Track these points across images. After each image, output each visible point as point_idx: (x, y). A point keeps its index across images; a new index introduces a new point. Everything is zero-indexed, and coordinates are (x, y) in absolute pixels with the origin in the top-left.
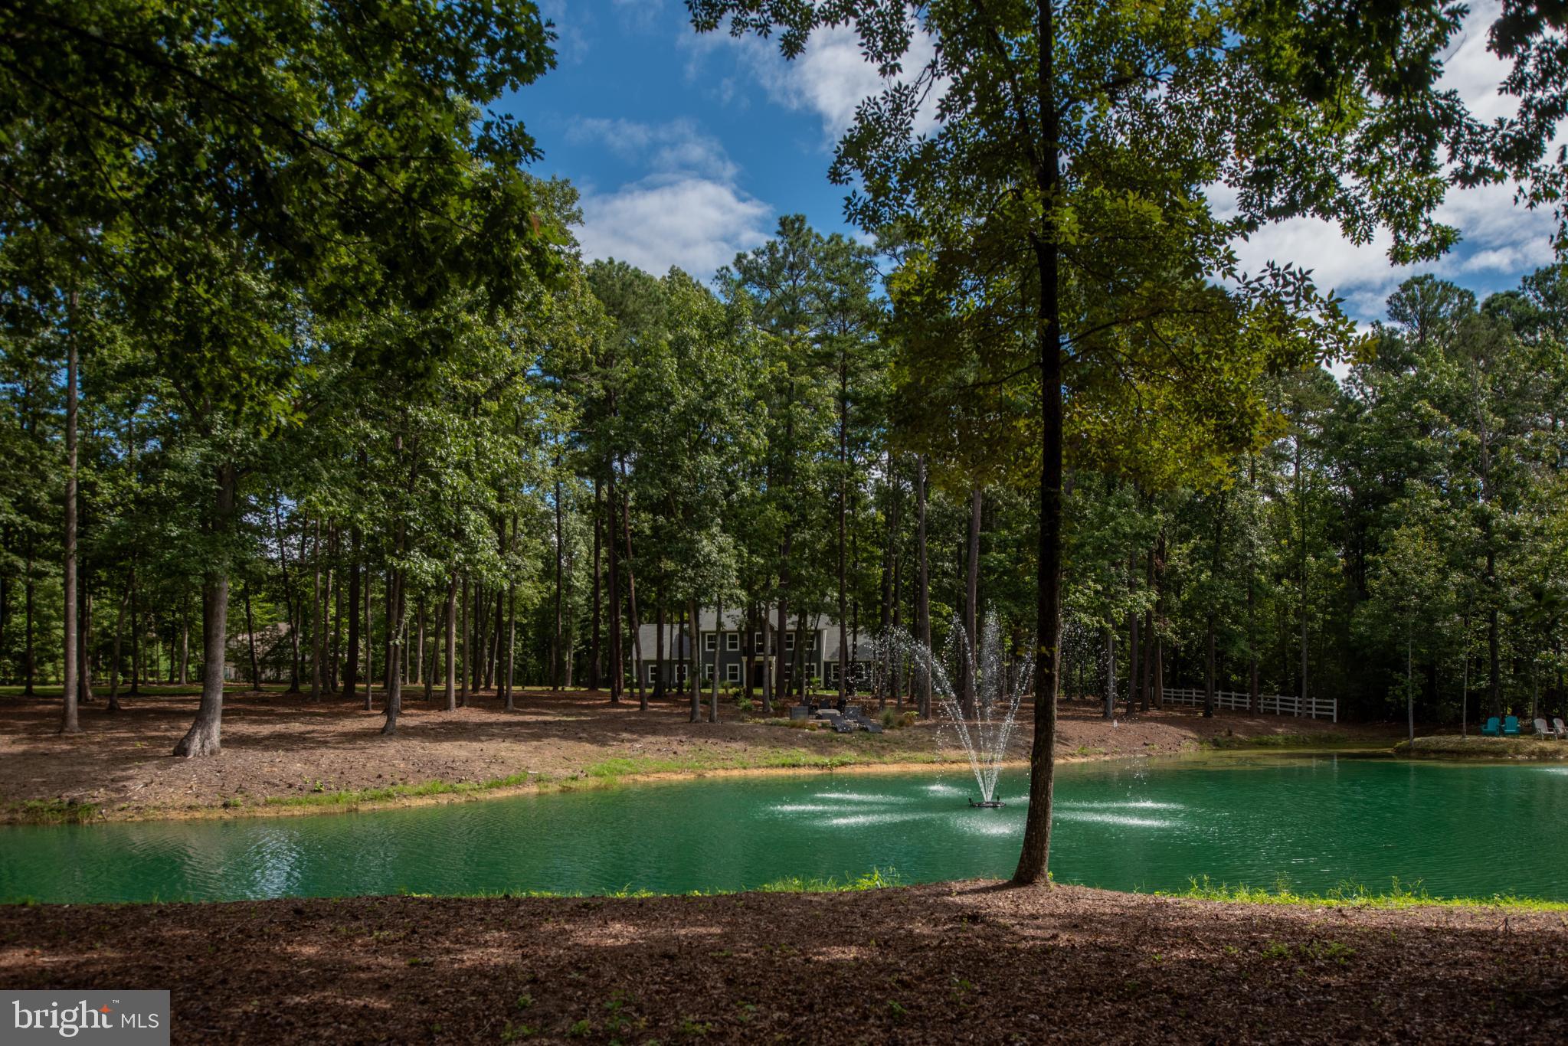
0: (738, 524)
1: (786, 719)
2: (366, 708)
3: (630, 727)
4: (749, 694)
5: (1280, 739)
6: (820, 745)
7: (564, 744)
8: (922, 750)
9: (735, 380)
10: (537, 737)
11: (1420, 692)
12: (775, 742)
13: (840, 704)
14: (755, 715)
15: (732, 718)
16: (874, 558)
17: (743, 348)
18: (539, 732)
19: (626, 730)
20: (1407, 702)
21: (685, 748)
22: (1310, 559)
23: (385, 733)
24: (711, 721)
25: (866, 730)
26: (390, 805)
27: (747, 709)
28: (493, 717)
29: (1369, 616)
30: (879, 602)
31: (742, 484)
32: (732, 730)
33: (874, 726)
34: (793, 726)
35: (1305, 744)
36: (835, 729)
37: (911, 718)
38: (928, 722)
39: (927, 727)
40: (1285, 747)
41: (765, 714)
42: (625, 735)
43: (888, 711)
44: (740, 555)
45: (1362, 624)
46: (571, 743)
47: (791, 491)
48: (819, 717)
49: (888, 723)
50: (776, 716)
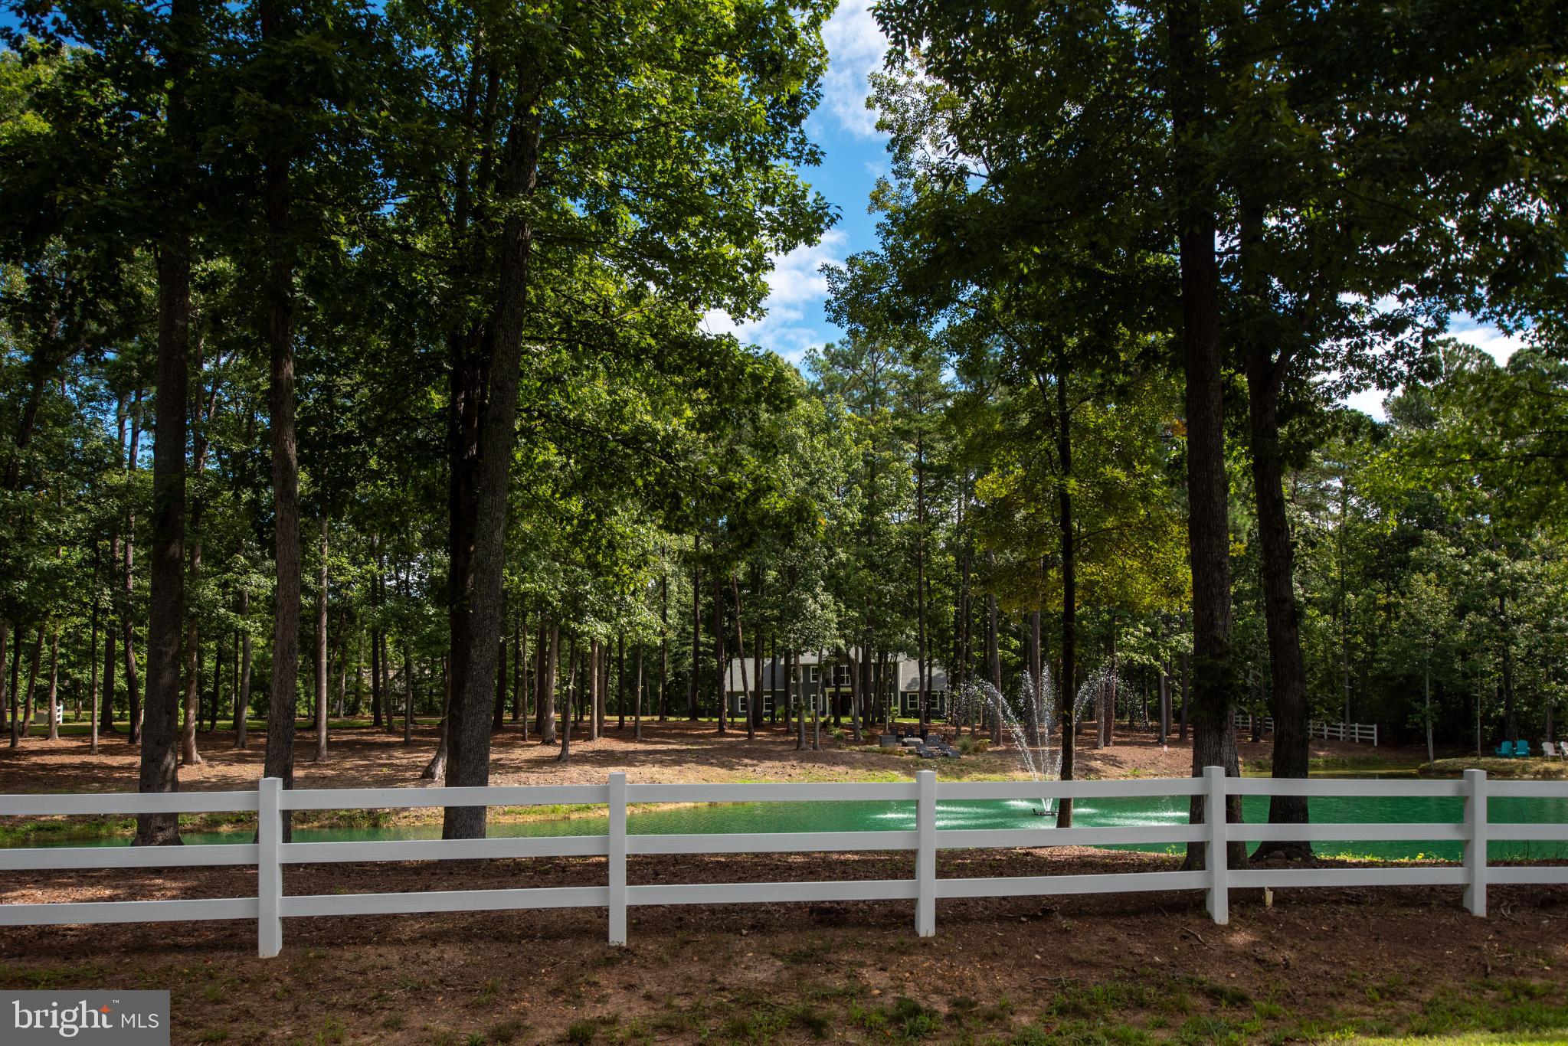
0: (836, 586)
1: (876, 747)
2: (524, 739)
3: (749, 754)
4: (837, 724)
5: (1321, 762)
6: (909, 769)
7: (700, 768)
8: (994, 772)
9: (835, 469)
10: (678, 763)
11: (1436, 719)
12: (870, 766)
13: (923, 734)
14: (849, 743)
15: (829, 746)
16: (946, 597)
17: (840, 440)
18: (678, 759)
19: (746, 757)
20: (1425, 729)
21: (798, 771)
22: (1350, 596)
23: (561, 760)
24: (815, 748)
25: (946, 755)
26: (591, 815)
27: (839, 737)
28: (631, 747)
29: (1390, 653)
30: (952, 638)
31: (839, 550)
32: (834, 756)
33: (954, 752)
34: (884, 753)
35: (1344, 766)
36: (920, 755)
37: (985, 745)
38: (999, 748)
39: (998, 752)
40: (1325, 769)
41: (856, 741)
42: (746, 761)
43: (965, 740)
44: (839, 610)
45: (1384, 660)
46: (705, 768)
47: (877, 551)
48: (905, 744)
49: (965, 749)
50: (867, 743)
